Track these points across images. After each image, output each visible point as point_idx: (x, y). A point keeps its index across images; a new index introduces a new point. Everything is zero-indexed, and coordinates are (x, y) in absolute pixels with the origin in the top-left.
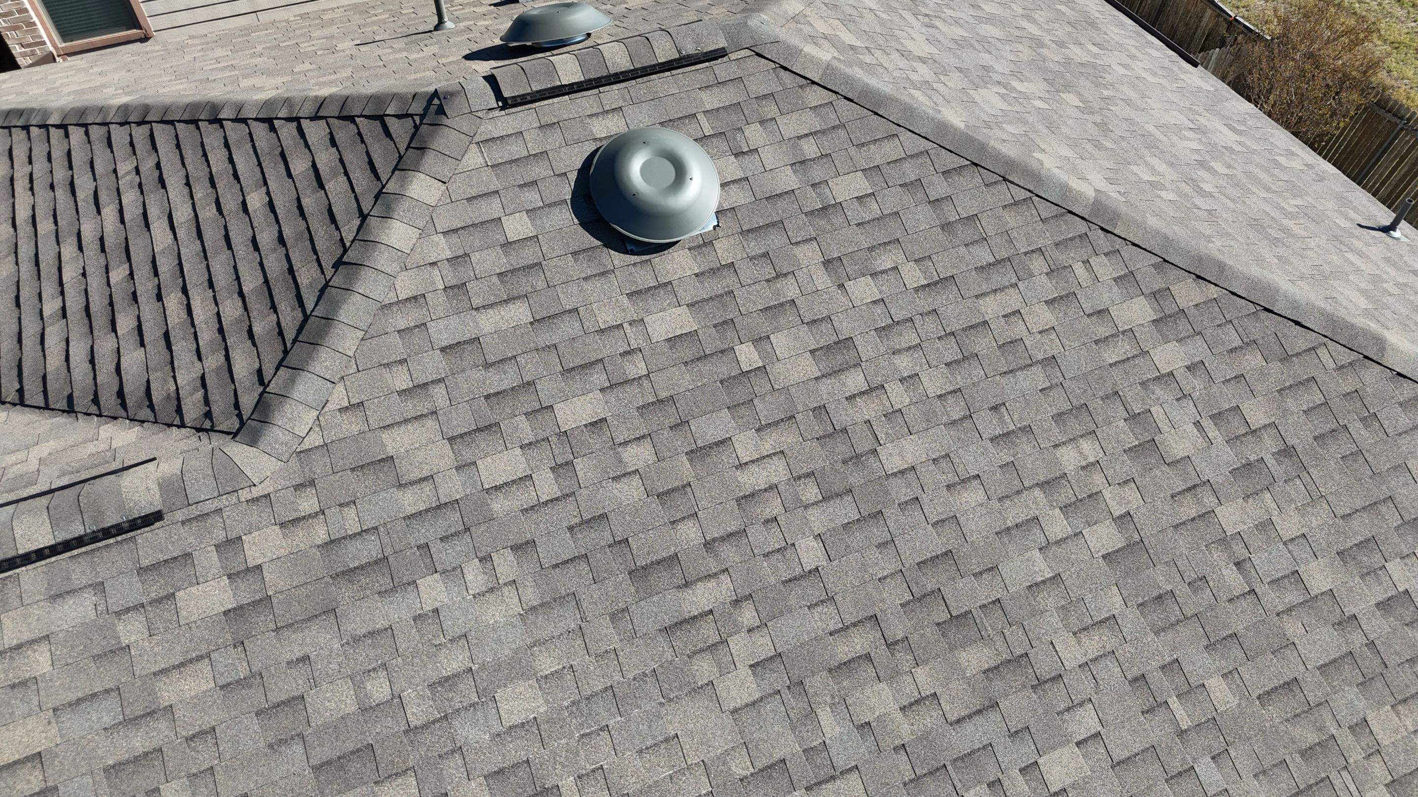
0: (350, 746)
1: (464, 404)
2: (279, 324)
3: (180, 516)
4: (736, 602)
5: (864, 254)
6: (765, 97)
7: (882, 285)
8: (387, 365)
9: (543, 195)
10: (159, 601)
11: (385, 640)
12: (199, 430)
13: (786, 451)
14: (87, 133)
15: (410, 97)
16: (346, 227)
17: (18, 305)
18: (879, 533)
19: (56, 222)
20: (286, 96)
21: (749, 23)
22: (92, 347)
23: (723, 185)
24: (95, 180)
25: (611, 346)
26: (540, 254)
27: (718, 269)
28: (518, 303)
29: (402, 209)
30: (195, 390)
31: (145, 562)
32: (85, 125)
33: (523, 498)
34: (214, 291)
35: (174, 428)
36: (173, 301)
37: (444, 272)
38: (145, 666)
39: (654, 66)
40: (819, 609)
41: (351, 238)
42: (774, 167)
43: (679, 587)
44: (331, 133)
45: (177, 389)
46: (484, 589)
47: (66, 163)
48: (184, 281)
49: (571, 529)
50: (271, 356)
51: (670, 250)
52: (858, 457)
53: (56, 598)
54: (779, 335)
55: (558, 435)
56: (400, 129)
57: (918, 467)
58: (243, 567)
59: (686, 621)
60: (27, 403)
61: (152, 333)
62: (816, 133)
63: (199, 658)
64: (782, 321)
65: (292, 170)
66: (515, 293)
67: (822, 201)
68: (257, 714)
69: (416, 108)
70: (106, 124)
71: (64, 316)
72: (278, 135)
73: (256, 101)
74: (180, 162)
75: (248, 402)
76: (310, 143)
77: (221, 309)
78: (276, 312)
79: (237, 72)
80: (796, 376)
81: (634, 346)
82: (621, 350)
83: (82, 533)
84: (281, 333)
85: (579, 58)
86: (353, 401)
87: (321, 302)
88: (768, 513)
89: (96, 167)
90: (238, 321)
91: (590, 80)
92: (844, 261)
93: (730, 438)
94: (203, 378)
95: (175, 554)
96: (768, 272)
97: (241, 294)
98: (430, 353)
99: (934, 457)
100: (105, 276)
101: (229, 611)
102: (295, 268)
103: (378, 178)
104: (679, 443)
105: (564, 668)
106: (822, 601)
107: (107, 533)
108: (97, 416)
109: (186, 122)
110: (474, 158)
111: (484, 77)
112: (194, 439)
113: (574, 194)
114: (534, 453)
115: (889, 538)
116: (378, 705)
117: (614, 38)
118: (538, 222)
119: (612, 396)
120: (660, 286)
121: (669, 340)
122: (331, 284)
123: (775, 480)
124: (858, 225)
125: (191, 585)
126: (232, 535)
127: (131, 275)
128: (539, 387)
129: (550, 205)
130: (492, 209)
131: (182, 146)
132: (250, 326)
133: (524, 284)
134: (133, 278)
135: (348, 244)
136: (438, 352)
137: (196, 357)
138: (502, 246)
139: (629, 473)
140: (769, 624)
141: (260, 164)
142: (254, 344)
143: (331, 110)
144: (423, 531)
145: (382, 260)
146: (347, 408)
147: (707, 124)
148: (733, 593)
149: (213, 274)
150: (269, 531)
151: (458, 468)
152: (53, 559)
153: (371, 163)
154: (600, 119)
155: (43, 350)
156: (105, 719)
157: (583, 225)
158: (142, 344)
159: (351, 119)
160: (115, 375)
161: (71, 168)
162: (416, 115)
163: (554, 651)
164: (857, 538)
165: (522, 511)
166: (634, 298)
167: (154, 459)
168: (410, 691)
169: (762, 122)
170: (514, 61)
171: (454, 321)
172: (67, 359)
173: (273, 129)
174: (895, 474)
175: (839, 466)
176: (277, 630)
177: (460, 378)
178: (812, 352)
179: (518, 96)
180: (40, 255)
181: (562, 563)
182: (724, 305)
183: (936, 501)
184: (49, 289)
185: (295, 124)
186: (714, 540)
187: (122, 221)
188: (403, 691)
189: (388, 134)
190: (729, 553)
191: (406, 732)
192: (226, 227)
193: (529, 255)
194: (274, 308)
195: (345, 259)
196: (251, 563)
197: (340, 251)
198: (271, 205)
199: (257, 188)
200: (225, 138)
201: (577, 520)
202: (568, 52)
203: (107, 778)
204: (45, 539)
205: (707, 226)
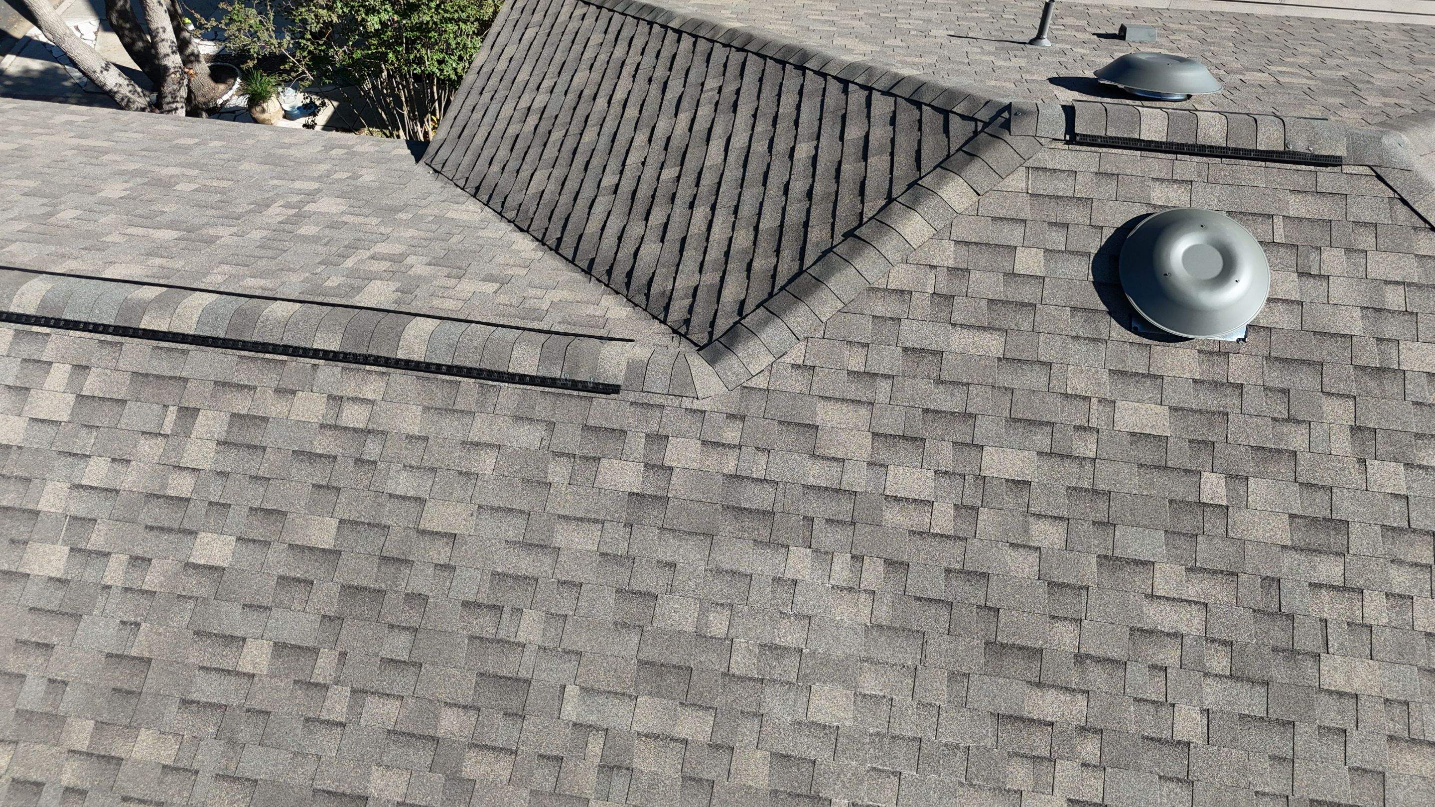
0: (675, 660)
1: (902, 408)
2: (776, 267)
3: (631, 397)
4: (1082, 730)
5: (1406, 439)
6: (1365, 224)
7: (1414, 481)
8: (850, 343)
9: (1069, 241)
10: (587, 459)
11: (742, 585)
12: (675, 331)
13: (1210, 606)
14: (695, 44)
15: (983, 102)
16: (871, 204)
17: (586, 169)
18: (1280, 745)
19: (640, 112)
20: (870, 64)
21: (1385, 140)
22: (625, 226)
23: (1269, 300)
24: (684, 86)
25: (1072, 415)
26: (1039, 296)
27: (1223, 385)
28: (996, 335)
29: (928, 206)
30: (686, 296)
31: (591, 422)
32: (696, 37)
33: (915, 519)
34: (736, 218)
35: (657, 321)
36: (701, 212)
37: (940, 279)
38: (556, 507)
39: (1250, 151)
40: (1172, 785)
41: (870, 215)
42: (1340, 302)
43: (1029, 682)
44: (894, 112)
45: (673, 289)
46: (844, 584)
47: (668, 64)
48: (716, 199)
49: (948, 571)
50: (757, 294)
51: (1178, 344)
52: (1294, 652)
53: (519, 418)
54: (1261, 482)
55: (977, 477)
56: (959, 129)
57: (1363, 699)
58: (659, 463)
59: (1022, 719)
60: (560, 251)
61: (674, 234)
62: (1410, 284)
63: (596, 521)
64: (1272, 469)
65: (846, 134)
66: (997, 324)
67: (1382, 360)
68: (617, 591)
69: (984, 115)
70: (712, 41)
71: (615, 192)
72: (847, 98)
73: (842, 61)
74: (756, 94)
75: (723, 324)
76: (872, 115)
77: (735, 236)
78: (778, 256)
79: (835, 29)
80: (1257, 533)
81: (1094, 423)
82: (1078, 423)
83: (558, 376)
84: (774, 277)
85: (1171, 117)
86: (807, 363)
87: (820, 263)
88: (1160, 658)
89: (690, 75)
90: (744, 251)
91: (1172, 144)
92: (1379, 436)
93: (1153, 563)
94: (696, 289)
95: (615, 427)
96: (1280, 410)
97: (756, 229)
98: (893, 348)
99: (1388, 696)
100: (658, 170)
101: (634, 494)
102: (810, 224)
103: (919, 168)
104: (1096, 542)
105: (884, 697)
106: (1179, 780)
107: (575, 385)
108: (605, 285)
109: (777, 61)
110: (1017, 181)
111: (1062, 106)
112: (669, 338)
113: (1102, 249)
114: (945, 482)
115: (1290, 755)
116: (711, 637)
117: (1216, 109)
118: (1052, 265)
119: (1047, 464)
120: (1149, 376)
121: (1133, 434)
122: (835, 250)
123: (1184, 630)
124: (1416, 403)
125: (615, 457)
126: (663, 432)
127: (679, 178)
128: (978, 423)
129: (1071, 253)
130: (1012, 235)
131: (764, 81)
132: (752, 260)
133: (1009, 319)
134: (678, 181)
135: (865, 220)
136: (900, 350)
137: (698, 269)
138: (1005, 274)
139: (1030, 547)
140: (1108, 770)
141: (820, 119)
142: (748, 277)
143: (904, 91)
144: (815, 505)
145: (889, 246)
146: (800, 365)
147: (1282, 230)
148: (1084, 719)
149: (742, 202)
150: (692, 442)
151: (869, 464)
152: (529, 387)
153: (918, 153)
154: (1164, 185)
155: (589, 214)
156: (510, 533)
157: (1097, 284)
158: (662, 241)
159: (919, 105)
160: (632, 257)
161: (670, 69)
162: (981, 121)
163: (882, 676)
164: (1253, 736)
165: (910, 531)
166: (1116, 377)
167: (632, 341)
168: (742, 640)
169: (1348, 250)
170: (1099, 99)
171: (927, 327)
172: (603, 229)
173: (845, 91)
174: (1330, 692)
175: (1266, 651)
176: (662, 529)
177: (909, 382)
178: (1292, 516)
179: (1089, 136)
180: (618, 135)
181: (925, 599)
182: (1211, 424)
183: (1366, 745)
184: (614, 165)
185: (866, 93)
186: (1088, 656)
187: (690, 130)
188: (737, 637)
189: (946, 130)
190: (1097, 677)
191: (724, 675)
192: (769, 165)
193: (1027, 293)
194: (778, 252)
195: (857, 233)
196: (667, 463)
197: (855, 224)
198: (814, 159)
199: (810, 139)
200: (802, 85)
201: (958, 566)
202: (1161, 108)
203: (492, 581)
204: (530, 369)
205: (1230, 335)
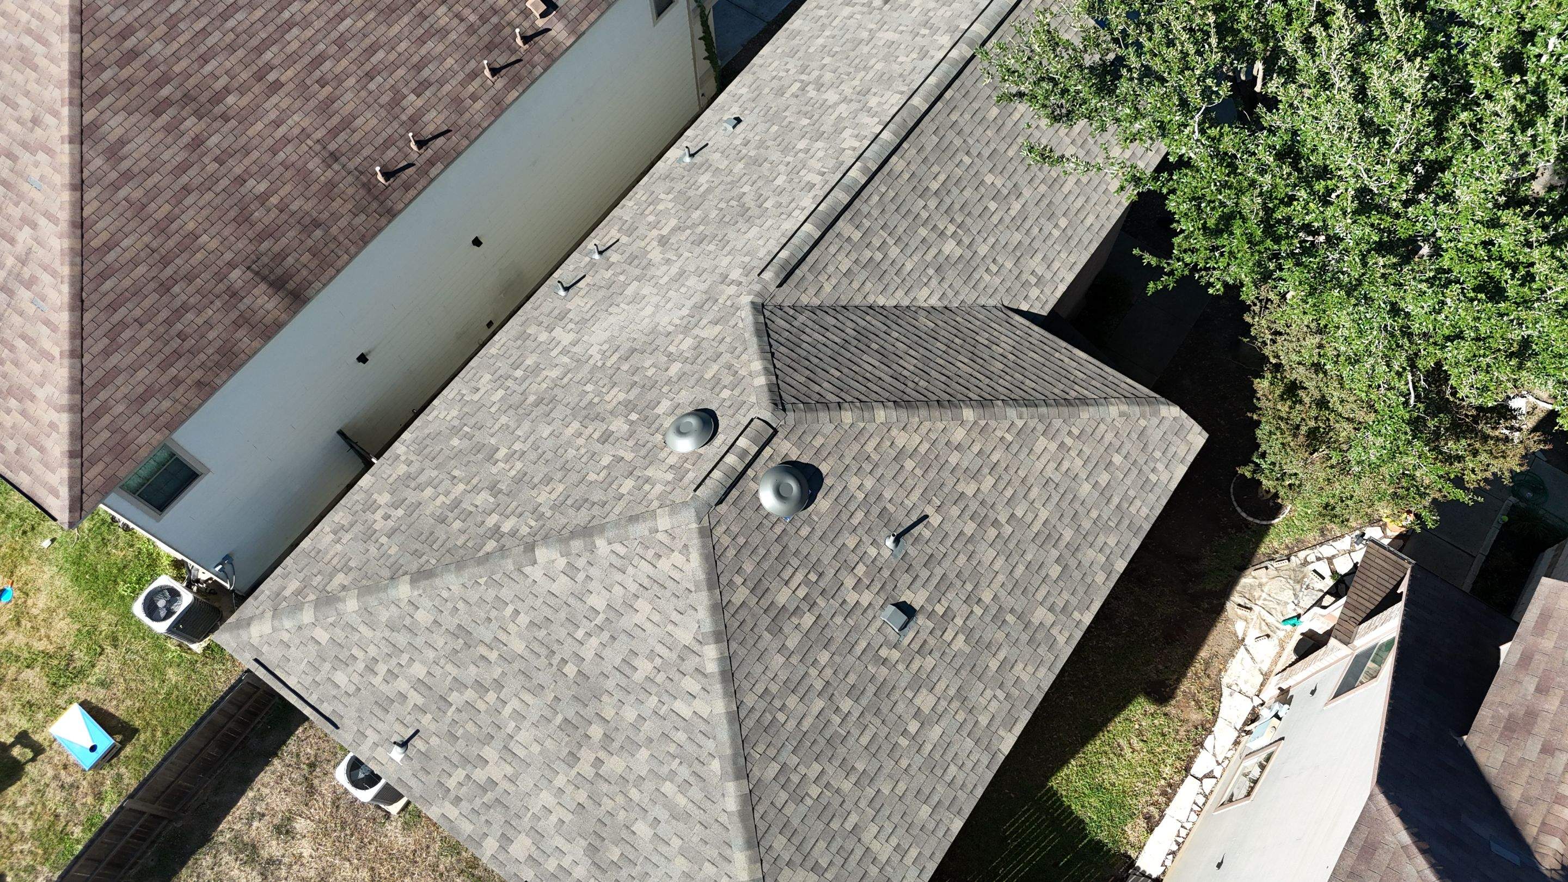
0: (682, 279)
10: (746, 266)
15: (797, 411)
16: (781, 365)
25: (676, 389)
26: (714, 393)
28: (711, 377)
29: (762, 373)
37: (737, 368)
38: (738, 257)
42: (657, 472)
43: (622, 356)
44: (824, 398)
56: (790, 399)
63: (728, 266)
68: (707, 268)
77: (810, 338)
81: (670, 394)
82: (673, 390)
87: (768, 342)
88: (606, 387)
90: (800, 336)
92: (617, 464)
93: (627, 394)
94: (796, 319)
98: (725, 350)
103: (783, 382)
104: (641, 383)
105: (642, 323)
116: (681, 288)
118: (720, 400)
119: (668, 378)
120: (672, 412)
121: (660, 403)
123: (608, 395)
124: (618, 477)
125: (742, 273)
126: (740, 286)
128: (690, 365)
129: (721, 406)
132: (792, 334)
133: (713, 383)
135: (775, 359)
136: (723, 352)
137: (805, 324)
138: (726, 386)
140: (592, 367)
141: (848, 385)
142: (784, 329)
144: (696, 319)
146: (736, 325)
148: (606, 365)
149: (830, 349)
150: (733, 292)
151: (698, 335)
153: (792, 387)
154: (722, 441)
163: (646, 324)
176: (715, 281)
181: (656, 338)
188: (677, 293)
191: (671, 289)
196: (731, 286)
203: (728, 241)
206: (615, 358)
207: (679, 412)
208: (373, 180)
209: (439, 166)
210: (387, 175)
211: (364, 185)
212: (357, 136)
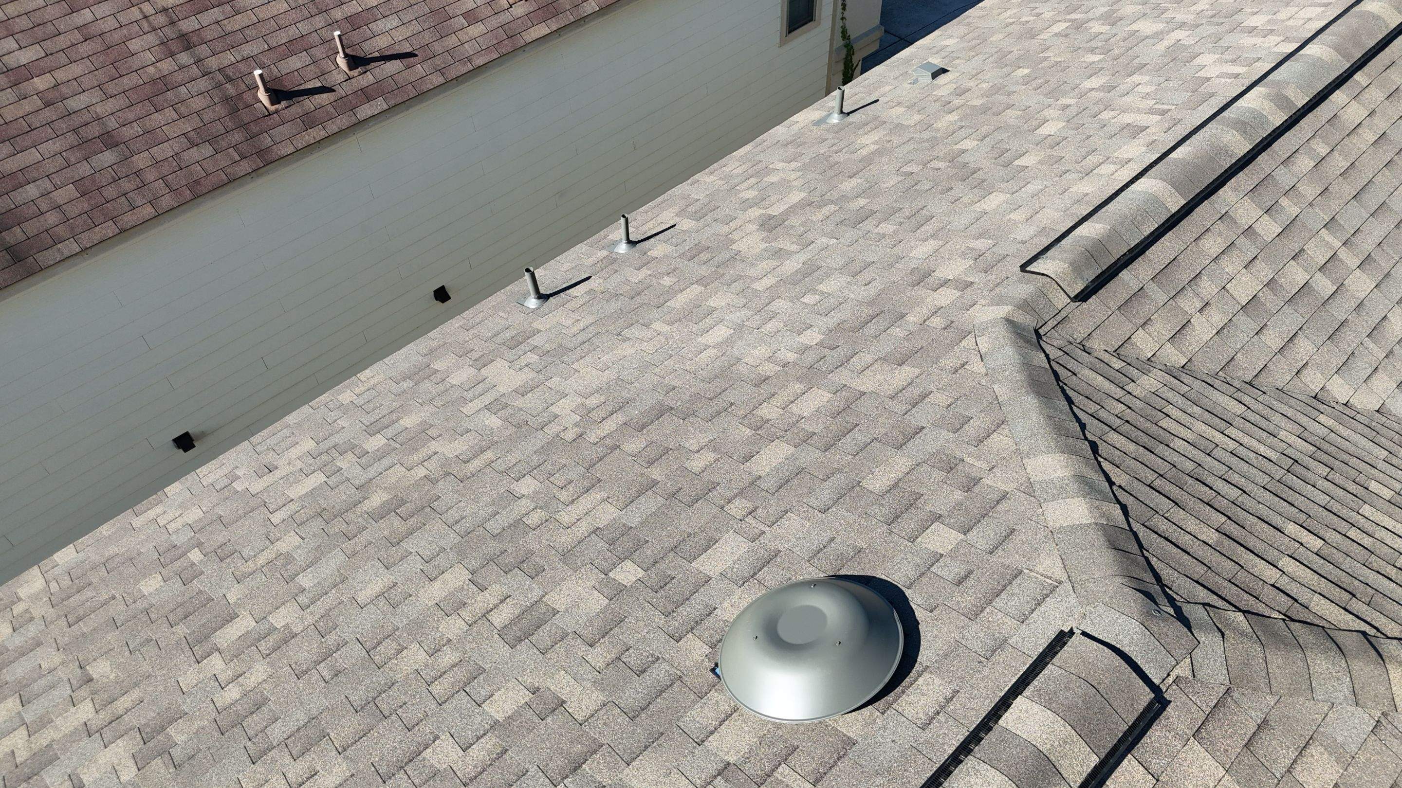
26: (896, 531)
54: (599, 608)
64: (600, 623)
66: (894, 493)
98: (931, 421)
104: (668, 485)
118: (922, 554)
119: (748, 479)
121: (716, 541)
129: (922, 574)
130: (982, 537)
136: (925, 425)
138: (940, 516)
139: (703, 448)
154: (941, 699)
166: (772, 553)
193: (908, 522)
206: (612, 424)
207: (773, 577)
208: (248, 96)
209: (380, 105)
210: (277, 95)
211: (226, 100)
212: (239, 21)
